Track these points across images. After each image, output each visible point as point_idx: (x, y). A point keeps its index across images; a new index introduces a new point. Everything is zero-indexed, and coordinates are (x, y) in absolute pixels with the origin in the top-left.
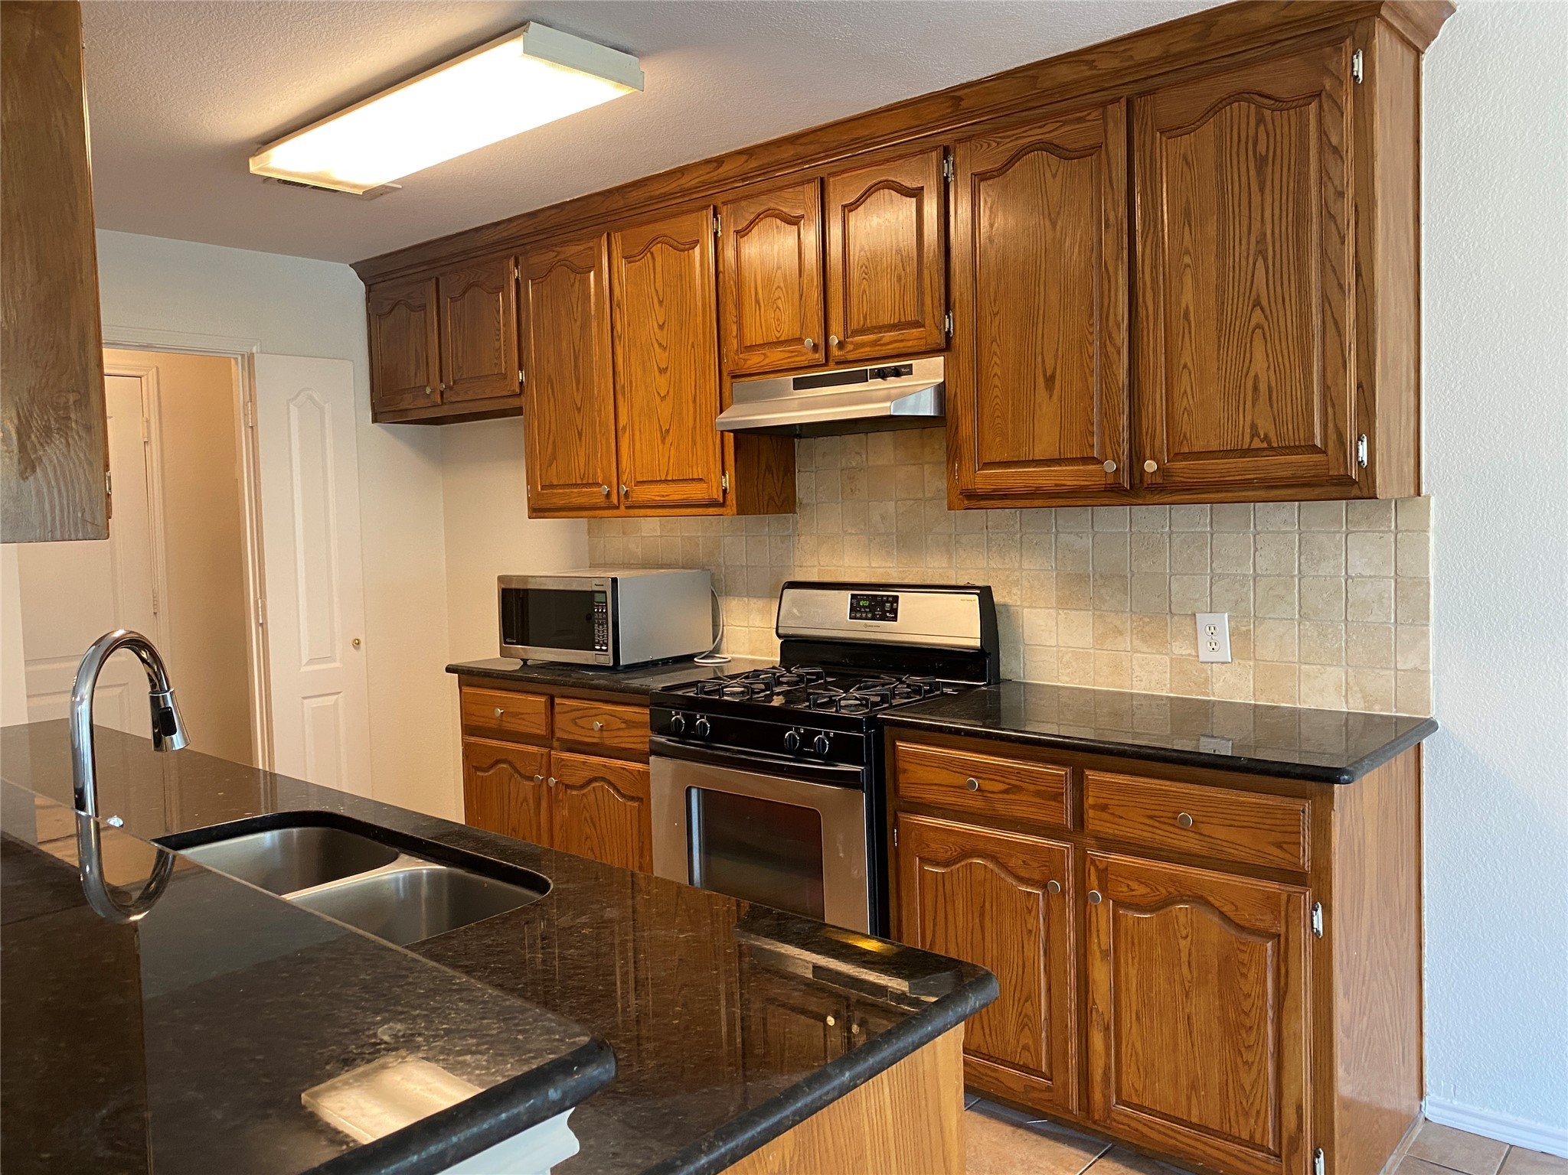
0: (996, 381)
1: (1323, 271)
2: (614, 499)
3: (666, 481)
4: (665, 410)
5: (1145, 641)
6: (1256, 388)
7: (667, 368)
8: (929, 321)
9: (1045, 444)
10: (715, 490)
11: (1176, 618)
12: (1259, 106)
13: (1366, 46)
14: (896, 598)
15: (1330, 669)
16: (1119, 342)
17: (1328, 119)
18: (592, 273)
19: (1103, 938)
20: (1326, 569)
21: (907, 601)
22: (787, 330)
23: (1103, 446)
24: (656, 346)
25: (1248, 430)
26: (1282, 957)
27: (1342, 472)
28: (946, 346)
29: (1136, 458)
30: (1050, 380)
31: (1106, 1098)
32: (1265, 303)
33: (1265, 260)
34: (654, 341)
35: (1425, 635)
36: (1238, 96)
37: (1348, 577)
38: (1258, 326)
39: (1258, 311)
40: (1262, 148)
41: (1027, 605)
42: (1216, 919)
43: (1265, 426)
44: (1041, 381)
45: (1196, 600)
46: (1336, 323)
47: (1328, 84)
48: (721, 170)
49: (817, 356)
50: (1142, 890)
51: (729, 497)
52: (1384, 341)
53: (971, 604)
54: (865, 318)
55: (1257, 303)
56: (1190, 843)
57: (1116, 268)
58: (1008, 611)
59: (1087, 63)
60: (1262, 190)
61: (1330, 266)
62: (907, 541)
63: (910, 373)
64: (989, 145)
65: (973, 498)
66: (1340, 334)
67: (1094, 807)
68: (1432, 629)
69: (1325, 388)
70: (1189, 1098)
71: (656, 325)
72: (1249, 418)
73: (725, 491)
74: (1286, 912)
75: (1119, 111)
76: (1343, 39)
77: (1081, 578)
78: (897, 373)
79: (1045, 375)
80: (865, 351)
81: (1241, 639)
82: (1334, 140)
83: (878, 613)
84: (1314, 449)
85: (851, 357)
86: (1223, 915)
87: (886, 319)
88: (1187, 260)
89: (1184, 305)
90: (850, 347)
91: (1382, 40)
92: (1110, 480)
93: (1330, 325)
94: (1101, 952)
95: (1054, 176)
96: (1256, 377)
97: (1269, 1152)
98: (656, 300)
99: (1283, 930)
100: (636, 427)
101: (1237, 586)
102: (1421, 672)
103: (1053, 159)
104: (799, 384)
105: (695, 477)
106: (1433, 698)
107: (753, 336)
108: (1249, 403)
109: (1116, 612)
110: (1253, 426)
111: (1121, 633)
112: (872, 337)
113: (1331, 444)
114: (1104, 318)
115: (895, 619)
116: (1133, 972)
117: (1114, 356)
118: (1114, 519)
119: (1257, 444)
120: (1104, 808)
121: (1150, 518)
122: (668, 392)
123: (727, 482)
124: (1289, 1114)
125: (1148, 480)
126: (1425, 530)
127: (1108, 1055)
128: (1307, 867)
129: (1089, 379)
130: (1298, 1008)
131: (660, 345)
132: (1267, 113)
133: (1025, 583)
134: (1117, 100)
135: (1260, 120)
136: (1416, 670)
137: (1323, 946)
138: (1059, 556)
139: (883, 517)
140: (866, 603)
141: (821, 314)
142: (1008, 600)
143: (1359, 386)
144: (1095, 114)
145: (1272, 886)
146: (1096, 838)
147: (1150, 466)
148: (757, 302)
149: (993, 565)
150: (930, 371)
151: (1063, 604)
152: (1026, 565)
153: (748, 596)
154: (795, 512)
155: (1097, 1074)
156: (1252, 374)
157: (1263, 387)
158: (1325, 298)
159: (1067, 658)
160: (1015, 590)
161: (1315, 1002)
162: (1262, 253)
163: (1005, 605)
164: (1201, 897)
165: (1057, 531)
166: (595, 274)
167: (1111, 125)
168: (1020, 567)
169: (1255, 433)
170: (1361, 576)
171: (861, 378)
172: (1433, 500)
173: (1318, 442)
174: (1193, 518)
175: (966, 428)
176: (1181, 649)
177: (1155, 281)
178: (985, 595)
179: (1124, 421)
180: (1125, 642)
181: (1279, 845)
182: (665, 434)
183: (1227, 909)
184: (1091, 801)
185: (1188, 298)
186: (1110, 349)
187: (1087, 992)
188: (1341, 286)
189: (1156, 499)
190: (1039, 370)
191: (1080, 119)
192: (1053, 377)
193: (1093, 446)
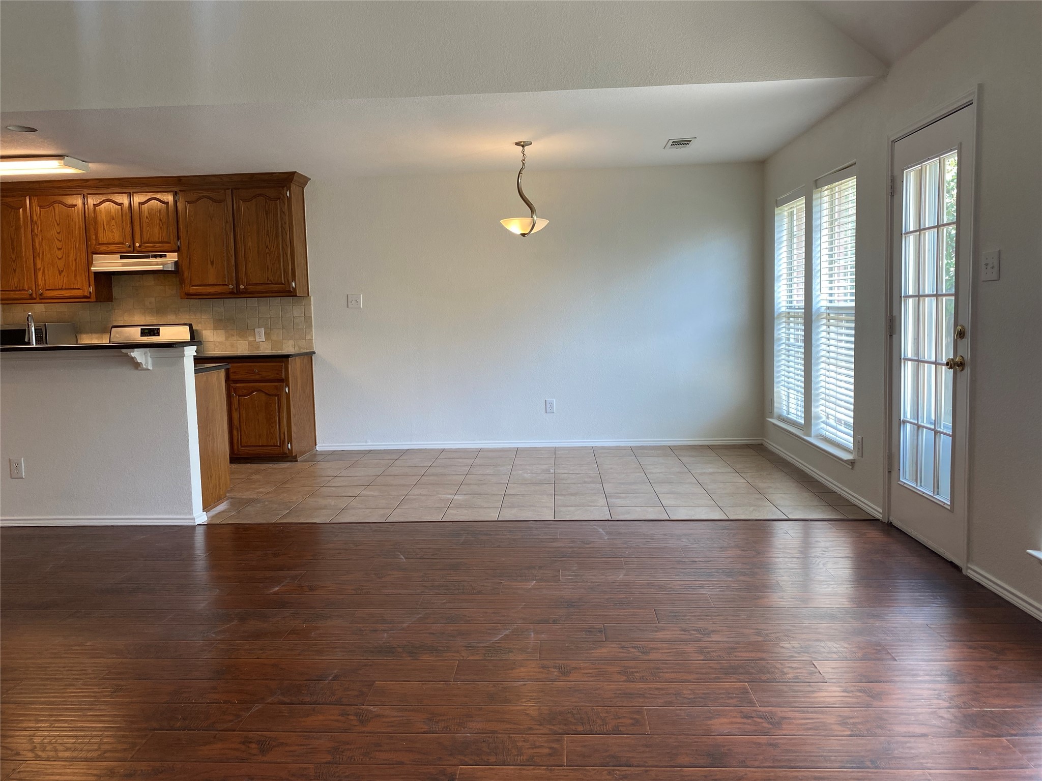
0: (196, 261)
1: (282, 242)
2: (34, 296)
3: (62, 289)
4: (61, 264)
5: (240, 337)
6: (268, 268)
7: (62, 248)
8: (172, 242)
9: (211, 280)
10: (86, 293)
11: (249, 330)
12: (265, 198)
13: (289, 189)
14: (159, 329)
15: (290, 341)
16: (231, 253)
17: (282, 205)
18: (21, 210)
19: (236, 406)
20: (288, 315)
21: (162, 330)
22: (117, 240)
23: (228, 281)
24: (56, 240)
25: (266, 279)
26: (279, 400)
27: (289, 289)
28: (178, 250)
29: (238, 285)
30: (212, 263)
31: (238, 447)
32: (269, 247)
34: (55, 238)
35: (312, 331)
36: (260, 195)
37: (293, 317)
38: (268, 253)
39: (267, 249)
40: (267, 208)
41: (204, 329)
42: (264, 395)
43: (270, 278)
44: (209, 262)
45: (255, 325)
46: (286, 254)
47: (282, 197)
48: (87, 183)
49: (130, 249)
50: (245, 391)
51: (92, 295)
52: (297, 259)
53: (186, 329)
54: (149, 239)
55: (267, 247)
56: (257, 377)
57: (230, 234)
58: (197, 332)
59: (221, 178)
60: (267, 219)
61: (283, 240)
62: (160, 310)
63: (166, 257)
64: (190, 194)
65: (189, 296)
66: (287, 256)
67: (232, 373)
68: (313, 330)
69: (284, 269)
70: (259, 440)
71: (56, 232)
72: (266, 275)
73: (90, 293)
74: (281, 389)
75: (229, 192)
76: (284, 187)
77: (221, 320)
78: (161, 256)
79: (211, 261)
80: (150, 249)
81: (267, 335)
82: (284, 211)
83: (152, 333)
84: (282, 284)
85: (143, 250)
86: (266, 393)
87: (157, 240)
89: (248, 245)
90: (143, 247)
91: (293, 187)
92: (231, 291)
93: (285, 254)
94: (235, 409)
95: (211, 206)
97: (278, 446)
98: (56, 224)
99: (279, 393)
100: (46, 269)
101: (266, 320)
102: (311, 340)
103: (211, 201)
104: (122, 258)
105: (77, 287)
106: (314, 346)
107: (102, 239)
108: (266, 272)
109: (232, 330)
110: (268, 277)
111: (233, 336)
112: (151, 245)
113: (286, 282)
114: (227, 247)
115: (159, 335)
116: (244, 412)
117: (230, 257)
118: (231, 303)
119: (269, 282)
120: (235, 372)
121: (241, 302)
122: (62, 257)
123: (91, 289)
124: (282, 435)
125: (241, 291)
126: (310, 305)
127: (238, 436)
128: (284, 378)
129: (224, 263)
130: (283, 411)
131: (58, 240)
132: (268, 201)
133: (203, 323)
134: (228, 189)
135: (266, 202)
136: (310, 339)
137: (288, 395)
139: (150, 303)
140: (147, 331)
141: (131, 235)
142: (197, 328)
143: (292, 269)
144: (222, 192)
145: (276, 384)
146: (233, 381)
147: (242, 287)
148: (104, 229)
149: (192, 317)
150: (172, 257)
151: (215, 328)
152: (203, 317)
153: (91, 333)
154: (112, 301)
155: (235, 441)
156: (267, 265)
157: (269, 268)
158: (283, 247)
159: (217, 344)
160: (200, 325)
161: (287, 408)
162: (268, 235)
163: (196, 330)
164: (260, 390)
165: (213, 306)
166: (23, 210)
167: (227, 195)
168: (201, 318)
169: (268, 279)
170: (296, 317)
171: (148, 257)
172: (312, 297)
173: (283, 282)
174: (253, 302)
175: (186, 274)
176: (251, 339)
177: (241, 238)
178: (191, 326)
179: (234, 275)
180: (235, 338)
181: (277, 374)
182: (60, 272)
183: (267, 392)
184: (231, 371)
185: (250, 244)
186: (229, 255)
187: (232, 421)
188: (286, 245)
189: (243, 296)
190: (209, 259)
191: (218, 192)
192: (213, 261)
193: (225, 281)
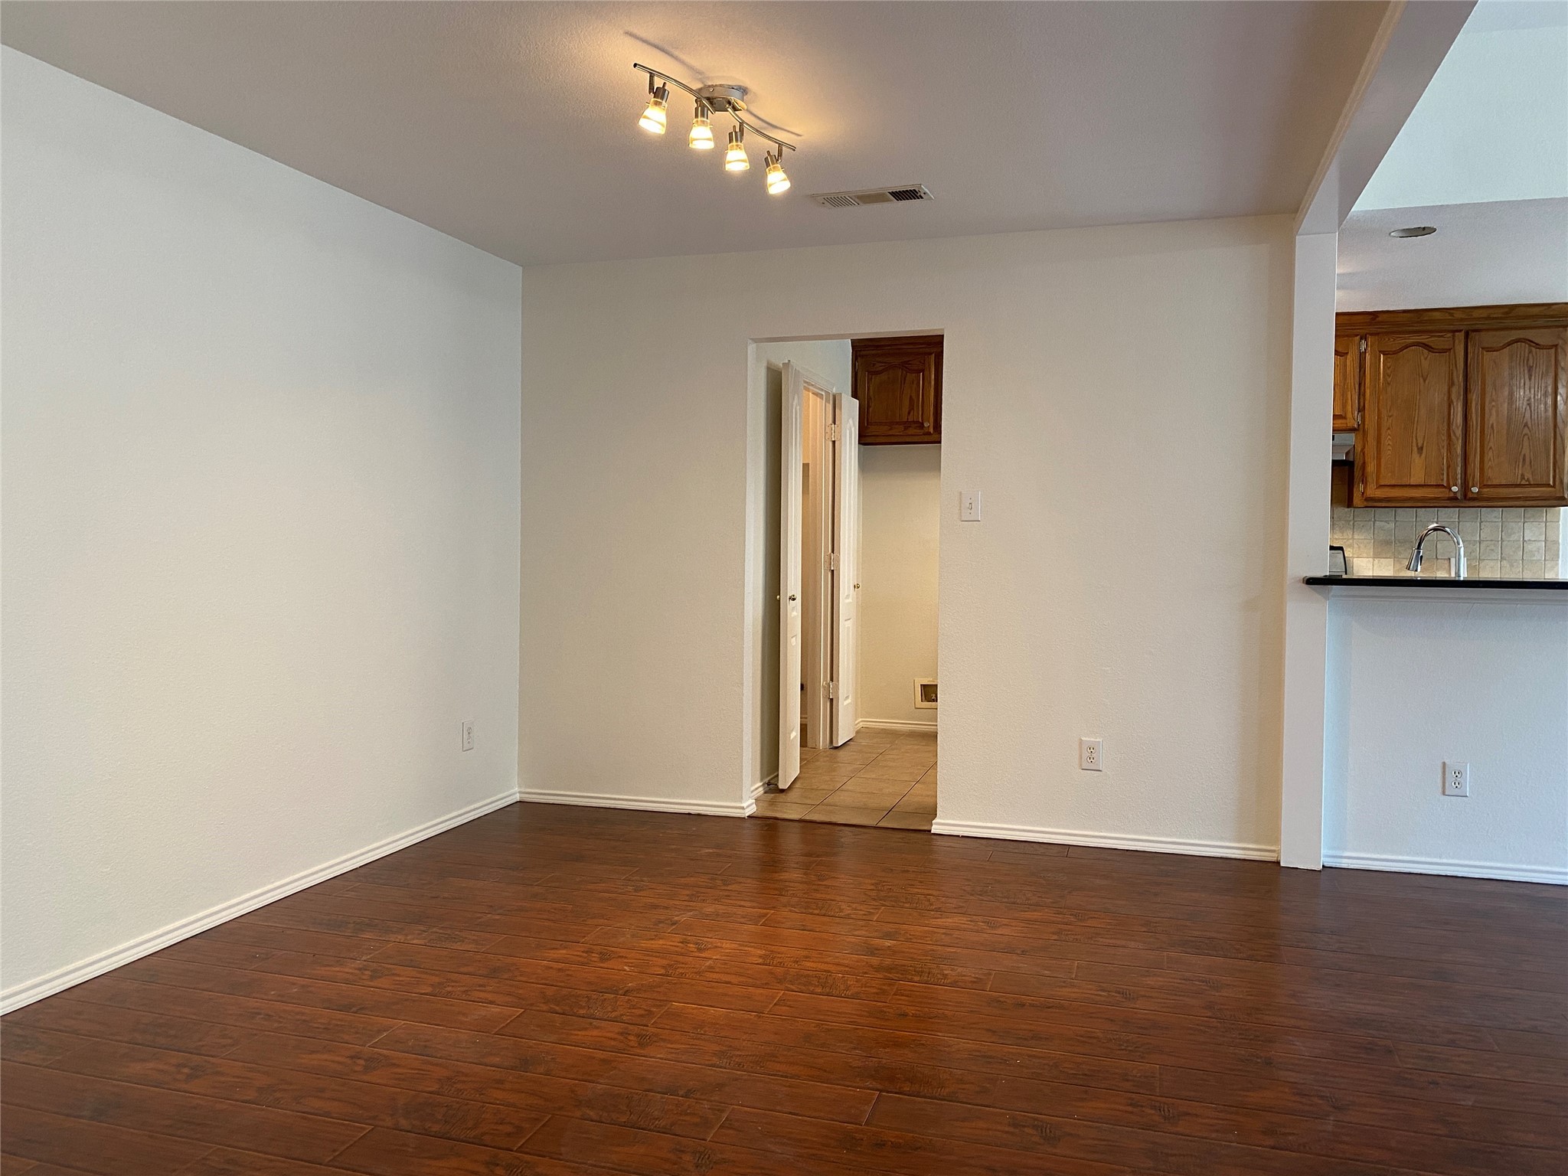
0: (1390, 447)
1: (1556, 417)
6: (1524, 460)
8: (1349, 415)
9: (1416, 478)
12: (1530, 346)
16: (1458, 435)
17: (1560, 357)
20: (1514, 537)
23: (1448, 480)
25: (1519, 476)
27: (1562, 495)
28: (1356, 429)
29: (1466, 485)
30: (1420, 450)
32: (1529, 425)
33: (1530, 408)
36: (1521, 340)
38: (1526, 434)
39: (1526, 428)
40: (1530, 362)
41: (1355, 556)
43: (1527, 475)
44: (1415, 449)
45: (1450, 552)
46: (1561, 437)
47: (1561, 342)
55: (1526, 425)
57: (1457, 404)
59: (1449, 313)
61: (1558, 413)
64: (1389, 339)
65: (1370, 502)
66: (1562, 440)
68: (1560, 563)
69: (1556, 462)
72: (1520, 472)
75: (1461, 336)
77: (1388, 543)
79: (1417, 445)
82: (1563, 365)
84: (1548, 485)
88: (1493, 404)
89: (1491, 422)
92: (1445, 495)
93: (1558, 437)
95: (1426, 359)
96: (1525, 455)
101: (1471, 546)
103: (1426, 351)
108: (1520, 466)
110: (1522, 475)
113: (1557, 483)
117: (1455, 440)
119: (1523, 482)
125: (1473, 496)
129: (1442, 450)
132: (1533, 349)
133: (1356, 546)
134: (1460, 331)
135: (1530, 352)
138: (1376, 532)
144: (1449, 335)
147: (1474, 489)
151: (1376, 556)
152: (1356, 537)
156: (1523, 453)
157: (1528, 460)
158: (1556, 426)
165: (1375, 520)
167: (1457, 341)
168: (1353, 538)
169: (1523, 478)
170: (1530, 540)
173: (1551, 483)
174: (1493, 515)
175: (1371, 467)
177: (1477, 411)
179: (1459, 469)
185: (1493, 420)
186: (1453, 437)
188: (1563, 422)
189: (1472, 504)
190: (1414, 444)
191: (1442, 336)
192: (1422, 448)
193: (1443, 480)
